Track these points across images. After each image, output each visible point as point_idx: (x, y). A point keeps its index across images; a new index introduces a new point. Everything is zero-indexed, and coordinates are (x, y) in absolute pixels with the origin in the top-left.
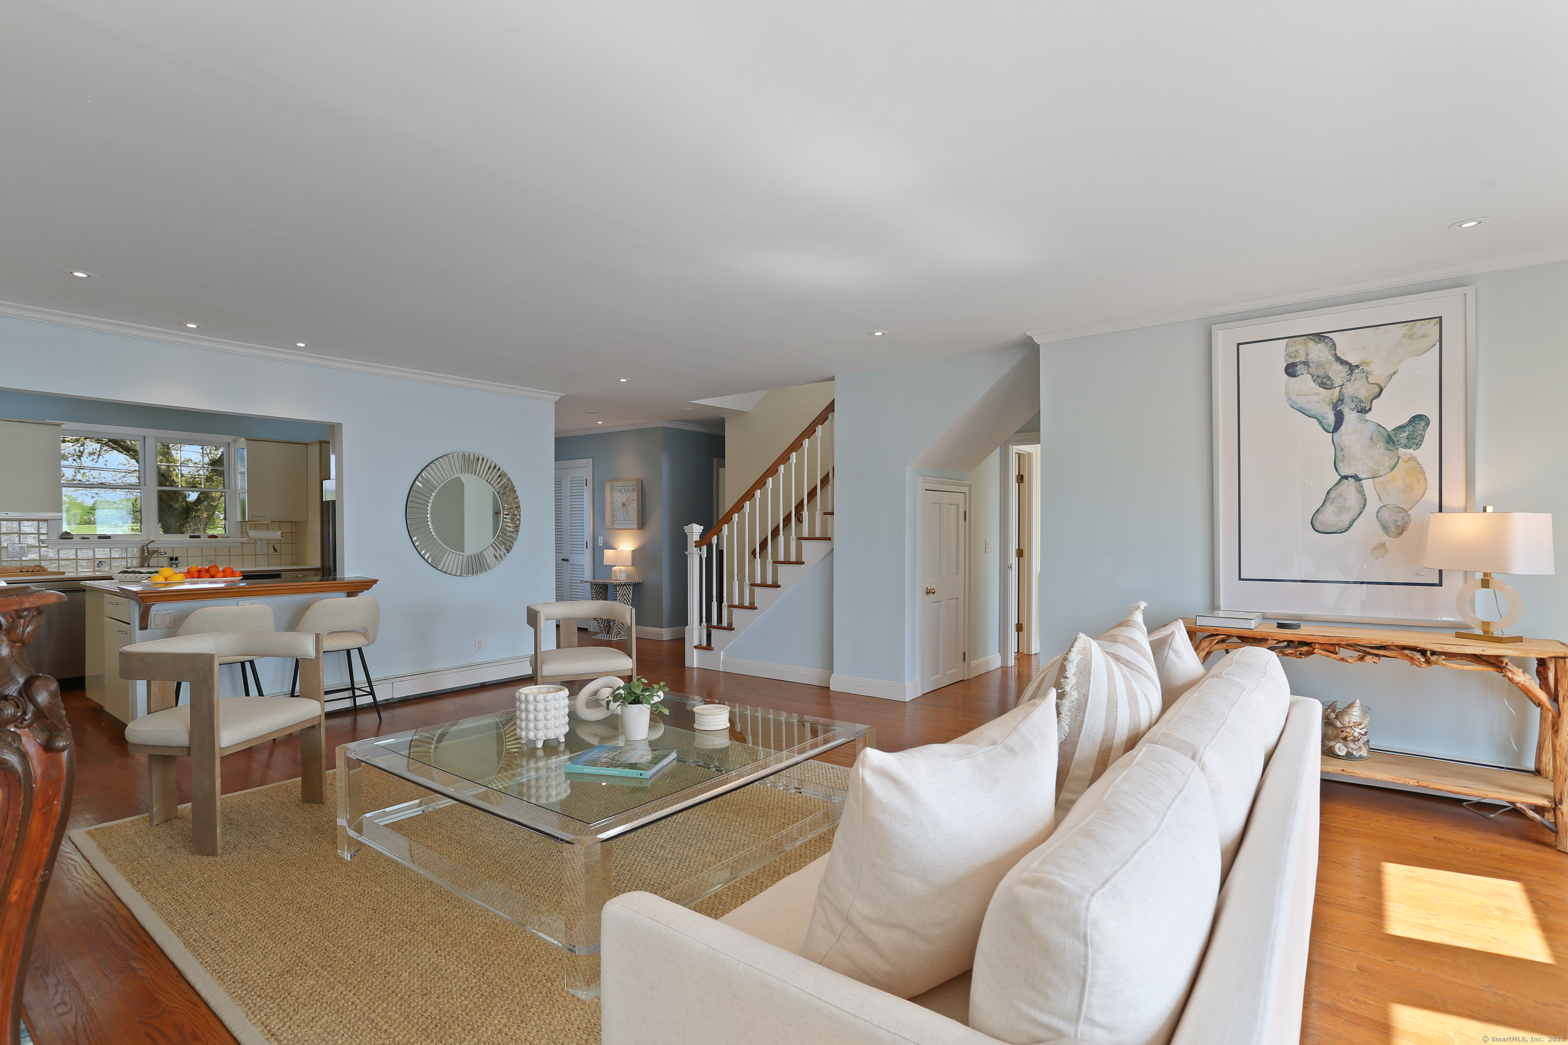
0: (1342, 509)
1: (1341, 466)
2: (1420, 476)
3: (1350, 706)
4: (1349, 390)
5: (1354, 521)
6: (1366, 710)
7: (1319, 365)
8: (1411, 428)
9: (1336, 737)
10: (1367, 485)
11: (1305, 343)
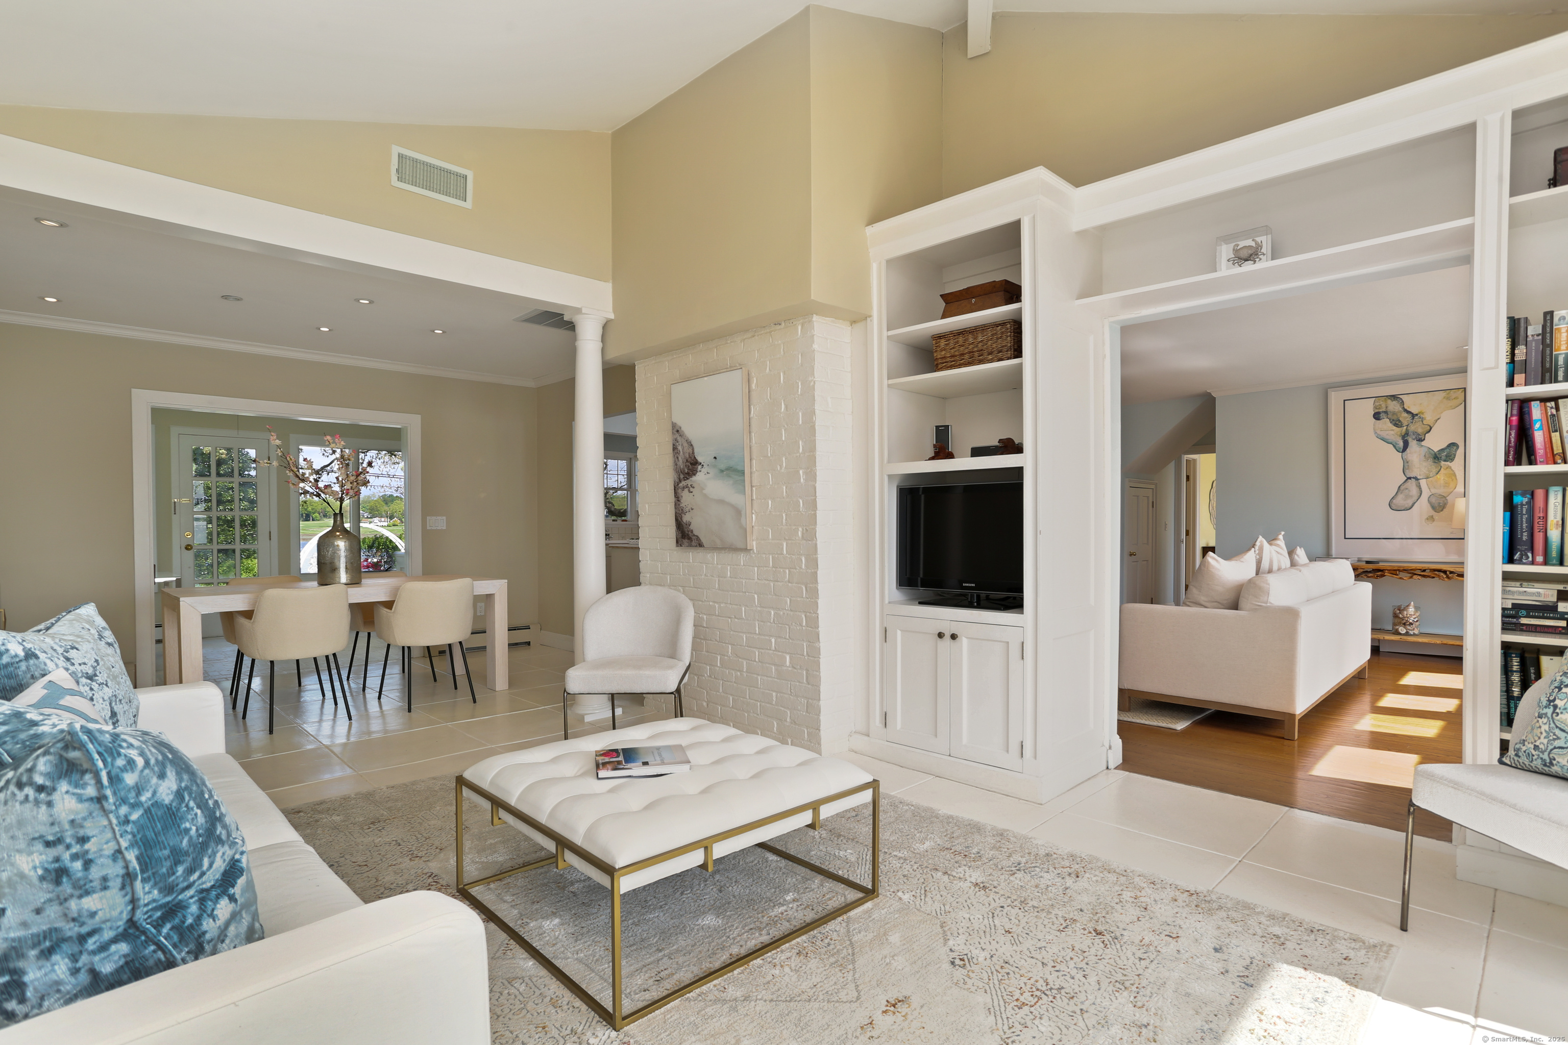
0: (1408, 497)
1: (1407, 472)
2: (1453, 477)
3: (1408, 606)
4: (1412, 428)
5: (1415, 503)
6: (1417, 608)
7: (1394, 413)
8: (1448, 450)
9: (1399, 624)
10: (1423, 483)
11: (1386, 400)
